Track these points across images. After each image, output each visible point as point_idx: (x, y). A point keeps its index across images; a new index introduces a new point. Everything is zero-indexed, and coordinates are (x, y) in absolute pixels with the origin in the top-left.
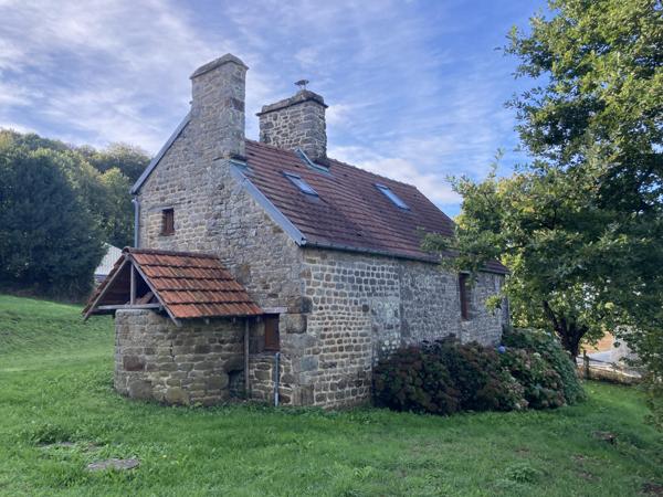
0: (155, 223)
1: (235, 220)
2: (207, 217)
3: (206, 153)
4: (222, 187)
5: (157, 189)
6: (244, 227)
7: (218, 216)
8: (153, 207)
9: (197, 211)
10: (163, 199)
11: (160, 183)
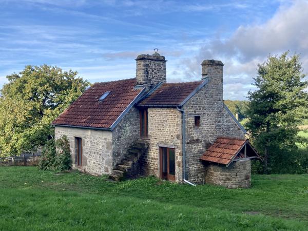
0: (192, 122)
1: (225, 124)
2: (215, 122)
3: (214, 97)
4: (221, 112)
5: (192, 107)
6: (228, 127)
7: (219, 122)
8: (190, 114)
9: (211, 119)
10: (195, 112)
11: (194, 104)
